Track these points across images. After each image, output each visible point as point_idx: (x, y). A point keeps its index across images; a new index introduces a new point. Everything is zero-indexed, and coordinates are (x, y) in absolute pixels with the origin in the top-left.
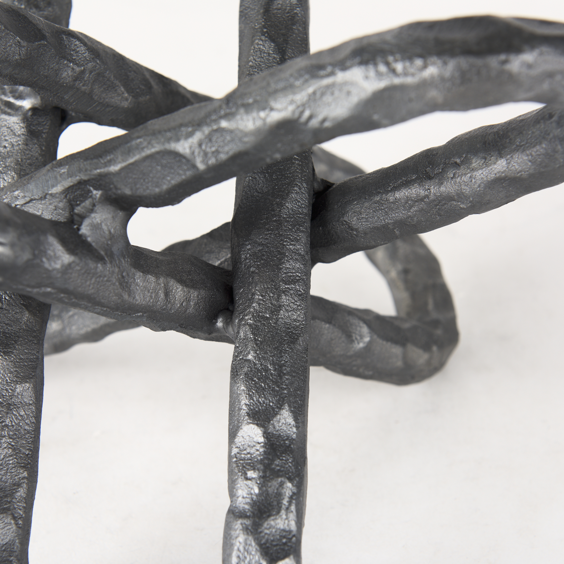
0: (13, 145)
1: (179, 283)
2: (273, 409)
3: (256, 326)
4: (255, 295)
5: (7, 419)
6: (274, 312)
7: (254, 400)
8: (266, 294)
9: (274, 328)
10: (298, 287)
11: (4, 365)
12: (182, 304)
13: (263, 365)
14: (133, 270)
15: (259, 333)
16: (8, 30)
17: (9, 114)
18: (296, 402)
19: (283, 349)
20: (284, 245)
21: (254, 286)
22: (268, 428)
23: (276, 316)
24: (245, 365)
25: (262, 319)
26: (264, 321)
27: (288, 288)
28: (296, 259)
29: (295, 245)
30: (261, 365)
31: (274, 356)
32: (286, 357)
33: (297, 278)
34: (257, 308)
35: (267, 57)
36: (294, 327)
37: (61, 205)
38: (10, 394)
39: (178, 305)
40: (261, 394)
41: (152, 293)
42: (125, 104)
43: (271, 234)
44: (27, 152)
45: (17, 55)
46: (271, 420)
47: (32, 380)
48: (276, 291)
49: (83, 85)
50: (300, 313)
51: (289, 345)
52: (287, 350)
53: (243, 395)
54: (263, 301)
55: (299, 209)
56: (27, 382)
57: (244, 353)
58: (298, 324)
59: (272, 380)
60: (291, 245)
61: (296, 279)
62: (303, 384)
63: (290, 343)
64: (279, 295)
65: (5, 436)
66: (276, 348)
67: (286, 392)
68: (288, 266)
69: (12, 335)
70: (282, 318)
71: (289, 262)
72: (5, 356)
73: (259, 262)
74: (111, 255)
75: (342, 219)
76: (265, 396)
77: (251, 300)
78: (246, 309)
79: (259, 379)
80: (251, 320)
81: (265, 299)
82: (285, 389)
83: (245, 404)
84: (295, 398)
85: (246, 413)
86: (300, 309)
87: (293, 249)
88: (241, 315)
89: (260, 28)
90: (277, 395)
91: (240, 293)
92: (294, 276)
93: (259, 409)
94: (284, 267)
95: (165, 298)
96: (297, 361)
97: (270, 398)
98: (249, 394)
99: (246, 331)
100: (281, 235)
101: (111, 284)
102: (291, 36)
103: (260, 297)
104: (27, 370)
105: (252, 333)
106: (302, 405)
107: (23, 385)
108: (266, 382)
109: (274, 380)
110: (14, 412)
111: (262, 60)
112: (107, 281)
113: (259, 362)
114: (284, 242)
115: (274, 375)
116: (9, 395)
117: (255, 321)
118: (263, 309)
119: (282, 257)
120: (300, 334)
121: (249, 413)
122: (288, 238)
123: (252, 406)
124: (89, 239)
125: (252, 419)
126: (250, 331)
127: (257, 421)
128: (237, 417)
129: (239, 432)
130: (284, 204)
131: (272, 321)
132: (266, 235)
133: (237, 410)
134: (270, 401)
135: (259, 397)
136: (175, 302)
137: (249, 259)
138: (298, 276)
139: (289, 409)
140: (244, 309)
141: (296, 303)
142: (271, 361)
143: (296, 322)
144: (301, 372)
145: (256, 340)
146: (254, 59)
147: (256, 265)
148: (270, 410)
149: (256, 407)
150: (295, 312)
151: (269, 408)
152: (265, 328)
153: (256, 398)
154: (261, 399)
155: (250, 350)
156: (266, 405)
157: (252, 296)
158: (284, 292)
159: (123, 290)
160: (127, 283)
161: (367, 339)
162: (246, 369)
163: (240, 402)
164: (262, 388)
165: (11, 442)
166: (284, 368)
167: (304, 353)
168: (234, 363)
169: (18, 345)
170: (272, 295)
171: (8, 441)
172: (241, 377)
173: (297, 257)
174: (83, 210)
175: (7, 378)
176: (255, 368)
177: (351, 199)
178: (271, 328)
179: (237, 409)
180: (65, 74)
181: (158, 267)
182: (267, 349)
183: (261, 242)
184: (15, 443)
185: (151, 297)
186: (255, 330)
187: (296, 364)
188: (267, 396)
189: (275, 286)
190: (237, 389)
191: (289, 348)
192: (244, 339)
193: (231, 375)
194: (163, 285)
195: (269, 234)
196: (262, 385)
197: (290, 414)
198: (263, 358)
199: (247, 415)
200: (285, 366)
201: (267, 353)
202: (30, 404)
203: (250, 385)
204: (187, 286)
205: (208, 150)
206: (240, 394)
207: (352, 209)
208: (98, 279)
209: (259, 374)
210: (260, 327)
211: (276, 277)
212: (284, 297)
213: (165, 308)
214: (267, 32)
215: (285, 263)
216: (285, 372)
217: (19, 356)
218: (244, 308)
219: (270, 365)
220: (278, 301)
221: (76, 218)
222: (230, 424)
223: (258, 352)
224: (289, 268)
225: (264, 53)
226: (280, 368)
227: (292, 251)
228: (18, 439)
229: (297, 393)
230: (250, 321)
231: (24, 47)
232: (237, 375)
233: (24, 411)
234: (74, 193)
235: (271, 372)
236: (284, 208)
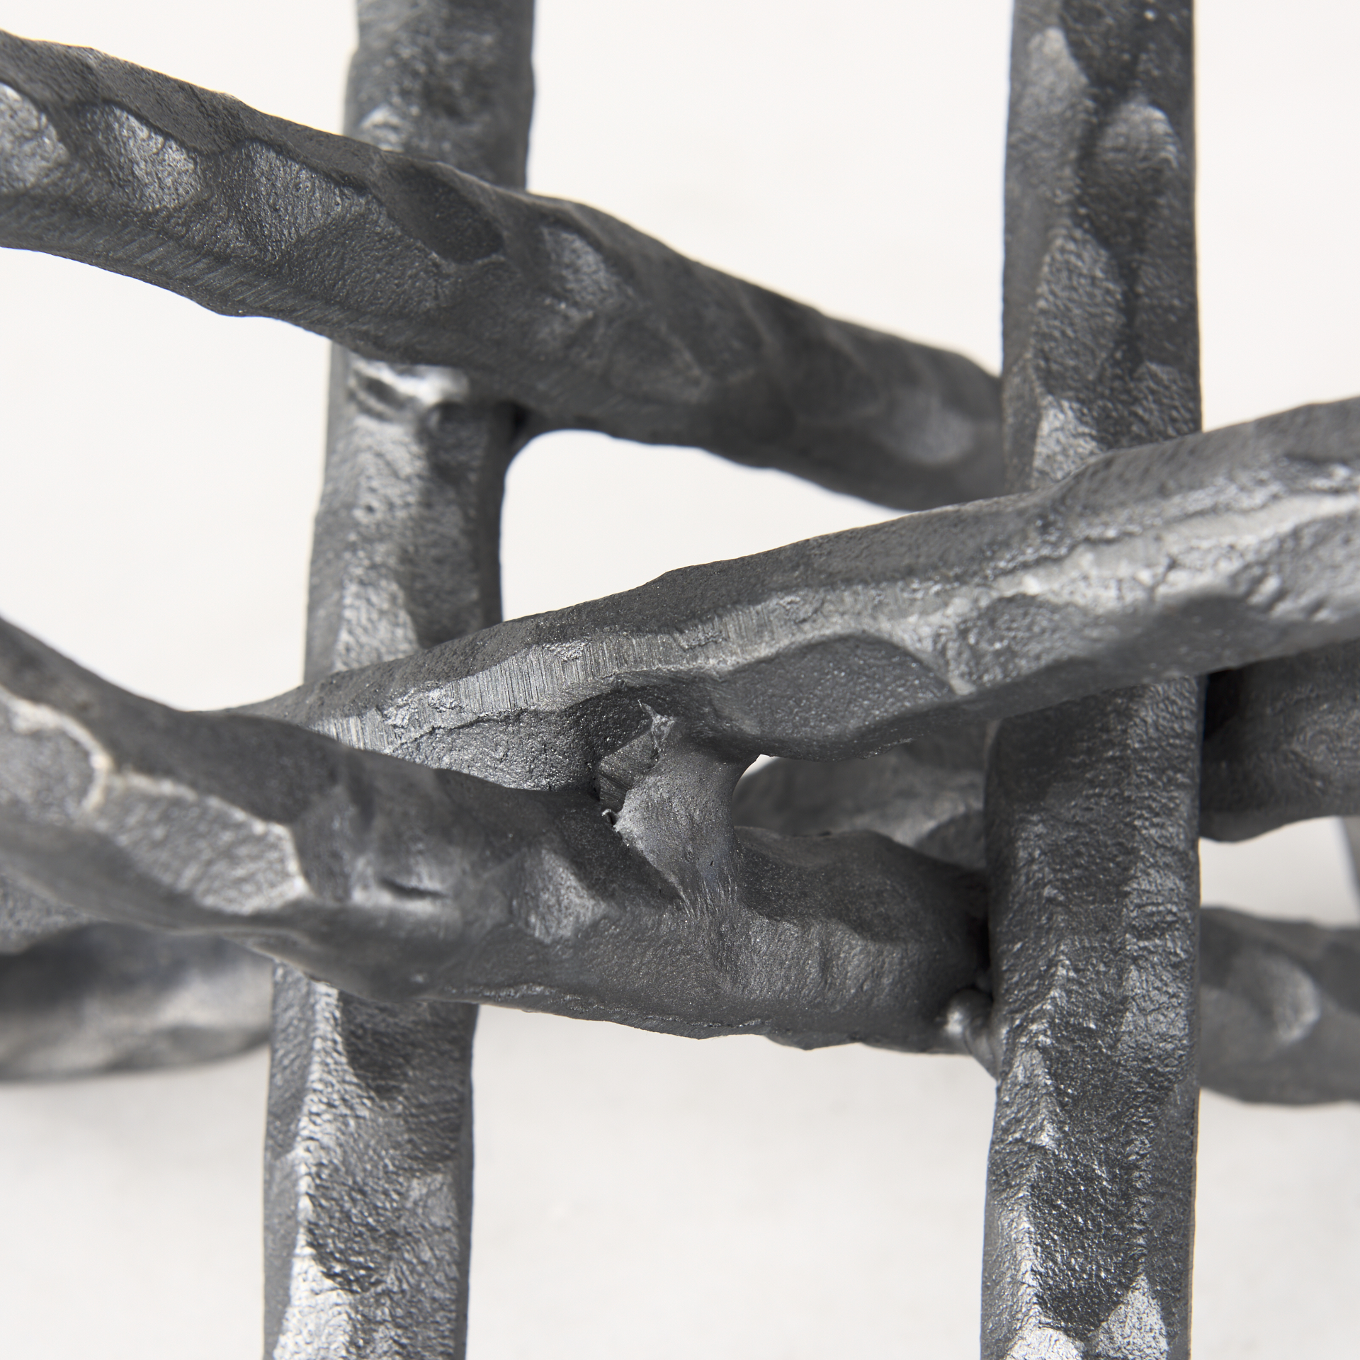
0: (391, 506)
1: (856, 931)
2: (1108, 1287)
3: (1061, 1052)
4: (1056, 965)
5: (388, 1274)
6: (1108, 1015)
7: (1055, 1263)
8: (1086, 965)
9: (1109, 1062)
10: (1170, 944)
11: (378, 1125)
12: (861, 987)
13: (1081, 1164)
14: (745, 913)
15: (1067, 1072)
16: (411, 236)
17: (380, 417)
18: (1167, 1266)
19: (1134, 1122)
20: (1135, 828)
21: (1054, 941)
22: (1094, 1343)
23: (1113, 1026)
24: (1032, 1161)
25: (1075, 1033)
26: (1082, 1040)
27: (1145, 948)
28: (1167, 865)
29: (1162, 826)
30: (1076, 1163)
31: (1109, 1139)
32: (1143, 1143)
33: (1169, 918)
34: (1062, 1002)
35: (1088, 289)
36: (1160, 1056)
37: (562, 742)
38: (395, 1205)
39: (853, 991)
40: (1074, 1246)
41: (790, 968)
42: (693, 395)
43: (1100, 795)
44: (430, 526)
45: (429, 298)
46: (1103, 1321)
47: (450, 1164)
48: (1115, 956)
49: (590, 357)
50: (1177, 1015)
51: (1149, 1109)
52: (1144, 1124)
53: (1027, 1245)
54: (1081, 984)
55: (1173, 722)
56: (437, 1170)
57: (1027, 1127)
58: (1170, 1046)
59: (1104, 1209)
60: (1153, 825)
61: (1166, 922)
62: (1182, 1214)
63: (1153, 1102)
64: (1122, 970)
65: (383, 1322)
66: (1114, 1116)
67: (1141, 1241)
68: (1145, 886)
69: (397, 1040)
70: (1130, 1033)
71: (1148, 875)
72: (382, 1098)
73: (1068, 874)
74: (693, 882)
75: (1285, 747)
76: (1087, 1251)
77: (1046, 979)
78: (1031, 1001)
79: (1068, 1202)
80: (1046, 1036)
81: (1085, 978)
82: (1141, 1232)
83: (1032, 1270)
84: (1164, 1256)
85: (1036, 1295)
86: (1176, 1004)
87: (1160, 838)
88: (1017, 1016)
89: (1069, 203)
90: (1119, 1251)
91: (1015, 954)
92: (1159, 912)
93: (1070, 1285)
94: (1134, 889)
95: (822, 977)
96: (1169, 1150)
97: (1099, 1258)
98: (1044, 1242)
99: (1032, 1065)
100: (1128, 800)
101: (690, 960)
102: (1152, 226)
103: (1072, 974)
104: (438, 1136)
105: (1049, 1073)
106: (1181, 1274)
107: (429, 1180)
108: (1088, 1212)
109: (1110, 1208)
110: (406, 1255)
111: (1075, 296)
112: (682, 952)
113: (1068, 1155)
114: (1135, 819)
115: (1112, 1195)
116: (392, 1206)
117: (1058, 1040)
118: (1078, 1007)
119: (1130, 861)
120: (1175, 1074)
121: (1042, 1298)
122: (1145, 808)
123: (1052, 1278)
124: (640, 845)
125: (1052, 1314)
126: (1045, 1067)
127: (1066, 1321)
128: (1010, 1303)
129: (1016, 1347)
130: (1136, 711)
131: (1103, 1041)
132: (1088, 797)
133: (1010, 1283)
134: (1099, 1266)
135: (1071, 1254)
136: (844, 983)
137: (1041, 863)
138: (1170, 912)
139: (1149, 1289)
140: (1024, 1001)
141: (1165, 989)
142: (1101, 1154)
143: (1165, 1040)
144: (1179, 1180)
145: (1060, 1093)
146: (1053, 293)
147: (1058, 880)
148: (1100, 1292)
149: (1063, 1281)
150: (1163, 1014)
151: (1096, 1284)
152: (1083, 1061)
153: (1062, 1256)
154: (1076, 1260)
155: (1044, 1119)
156: (1090, 1275)
157: (1049, 967)
158: (1135, 960)
159: (720, 971)
160: (730, 949)
161: (1310, 1016)
162: (1033, 1173)
163: (1016, 1262)
164: (1078, 1228)
165: (399, 1336)
166: (1137, 1174)
167: (1186, 1124)
168: (997, 1148)
169: (414, 1068)
170: (1102, 968)
171: (393, 1333)
172: (1021, 1195)
173: (1168, 859)
174: (624, 765)
175: (387, 1161)
176: (1058, 1171)
177: (1313, 695)
178: (1101, 1060)
179: (1009, 1280)
180: (544, 333)
181: (806, 895)
182: (1090, 1120)
183: (1074, 817)
184: (409, 1338)
185: (787, 978)
186: (1056, 1062)
187: (1165, 1159)
188: (1092, 1252)
189: (1110, 943)
190: (1010, 1225)
191: (1149, 1117)
192: (1027, 1086)
193: (990, 1183)
194: (817, 944)
195: (1095, 795)
196: (1077, 1222)
197: (1153, 1302)
198: (1082, 1145)
199: (1039, 1304)
200: (1138, 1168)
201: (1092, 1131)
202: (445, 1229)
203: (1045, 1220)
204: (875, 937)
205: (984, 645)
206: (1017, 1241)
207: (1315, 723)
208: (660, 952)
209: (1070, 1189)
210: (1072, 1056)
211: (1114, 920)
212: (1134, 973)
213: (819, 1003)
214: (1088, 217)
215: (1137, 878)
216: (1139, 1185)
217: (417, 1098)
218: (1026, 998)
219: (1100, 1165)
220: (1120, 986)
221: (605, 785)
222: (985, 1317)
223: (1067, 1129)
224: (1148, 892)
225: (1080, 275)
226: (1126, 1174)
227: (1156, 842)
228: (417, 1326)
229: (1168, 1242)
230: (1044, 1039)
231: (448, 277)
232: (1008, 1185)
233: (432, 1249)
234: (600, 717)
235: (1101, 1184)
236: (1136, 725)
